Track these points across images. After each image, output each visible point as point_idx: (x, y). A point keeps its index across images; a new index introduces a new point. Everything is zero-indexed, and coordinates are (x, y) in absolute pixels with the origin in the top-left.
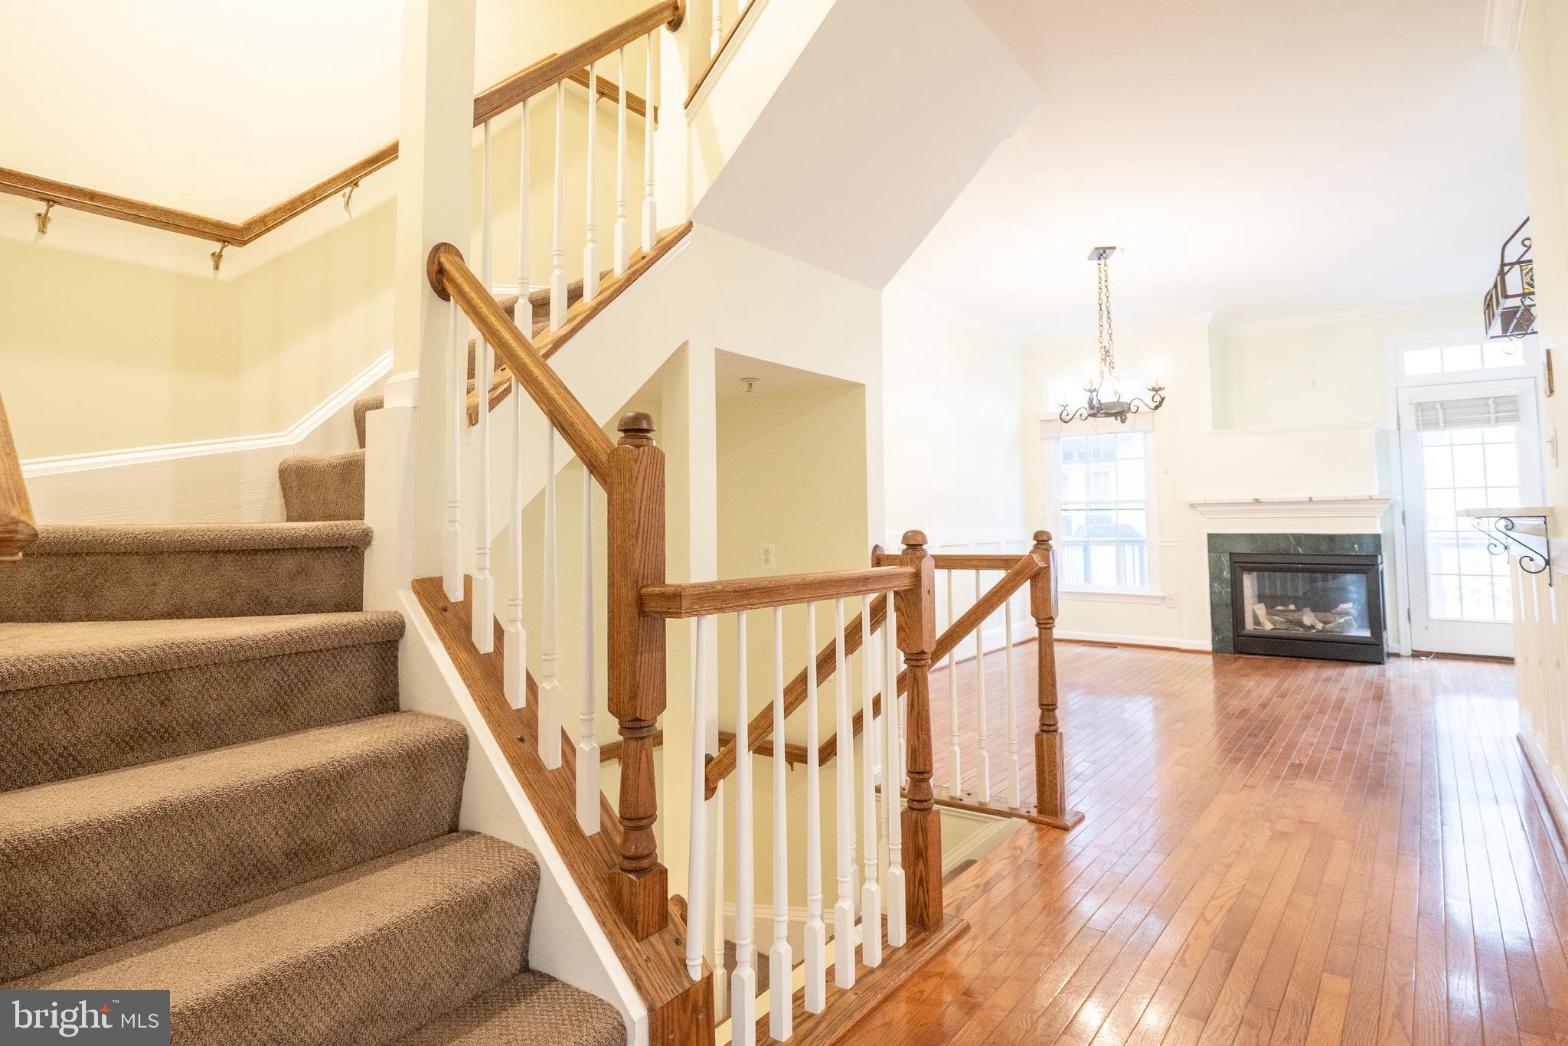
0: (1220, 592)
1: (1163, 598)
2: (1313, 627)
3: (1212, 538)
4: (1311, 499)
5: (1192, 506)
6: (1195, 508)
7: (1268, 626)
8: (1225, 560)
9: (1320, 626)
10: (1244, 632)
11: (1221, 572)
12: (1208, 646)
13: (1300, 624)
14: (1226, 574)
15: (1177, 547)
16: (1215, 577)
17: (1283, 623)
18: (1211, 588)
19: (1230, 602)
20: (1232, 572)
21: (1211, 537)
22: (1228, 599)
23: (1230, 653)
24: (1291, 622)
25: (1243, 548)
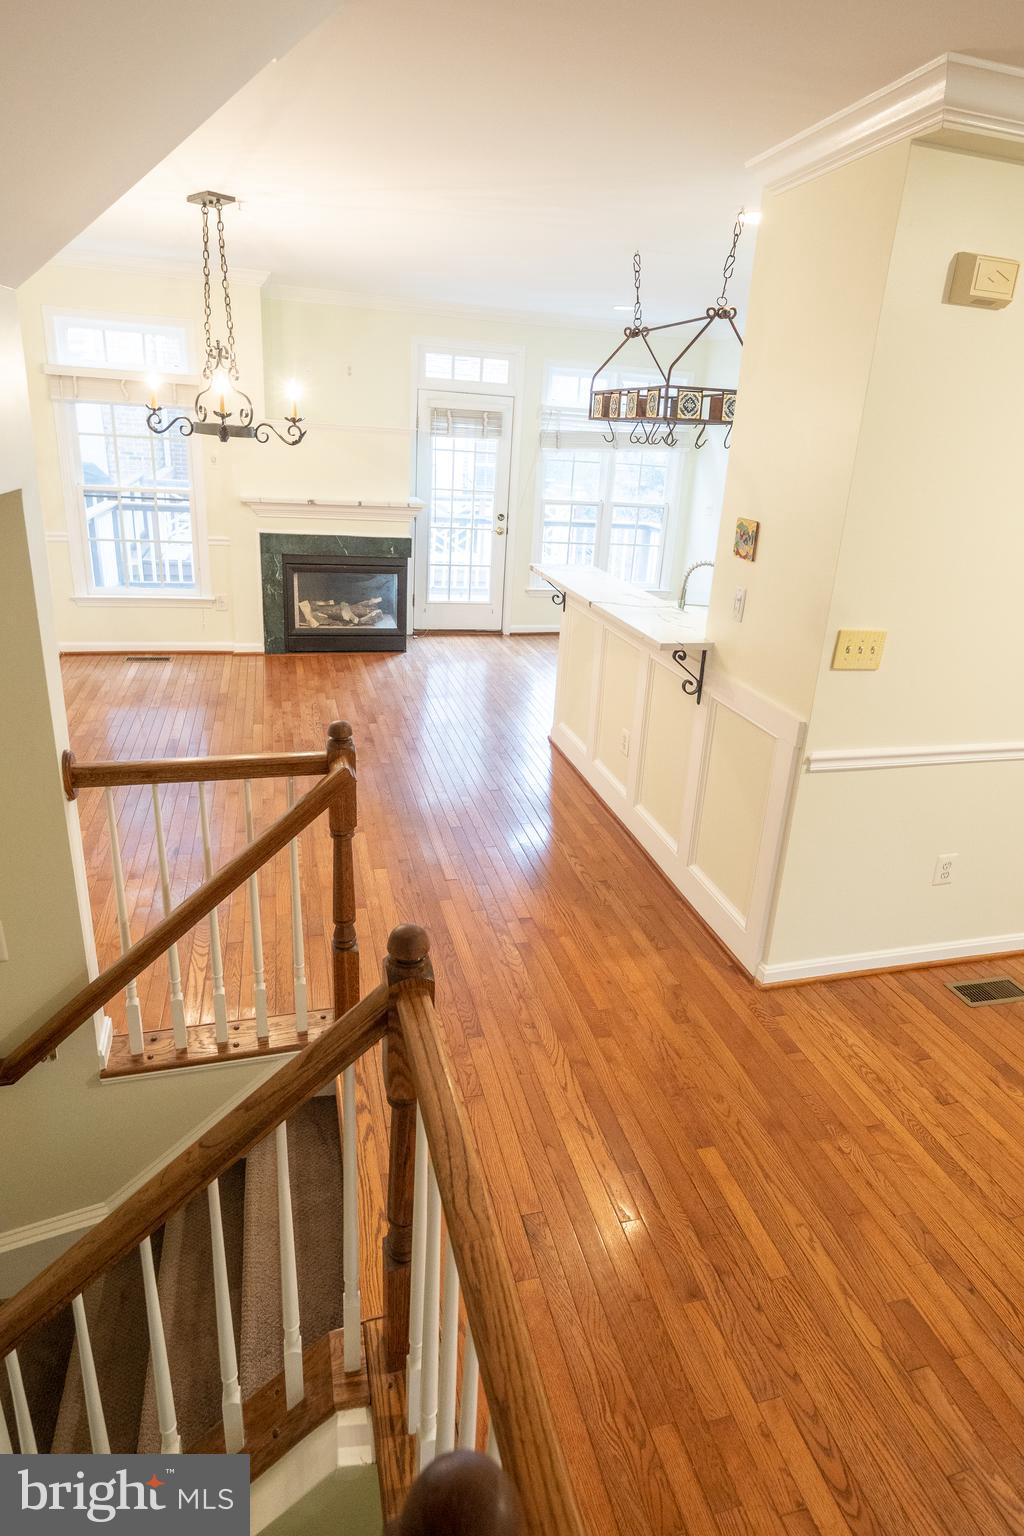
0: (273, 595)
1: (214, 602)
2: (351, 621)
3: (265, 538)
4: (360, 503)
5: (245, 504)
6: (249, 506)
7: (315, 624)
8: (278, 560)
9: (356, 620)
10: (294, 632)
11: (274, 574)
12: (260, 647)
13: (338, 618)
14: (278, 576)
15: (229, 546)
16: (267, 578)
17: (325, 619)
18: (263, 589)
19: (282, 605)
20: (285, 573)
21: (263, 536)
22: (279, 600)
23: (282, 653)
24: (331, 617)
25: (296, 550)
